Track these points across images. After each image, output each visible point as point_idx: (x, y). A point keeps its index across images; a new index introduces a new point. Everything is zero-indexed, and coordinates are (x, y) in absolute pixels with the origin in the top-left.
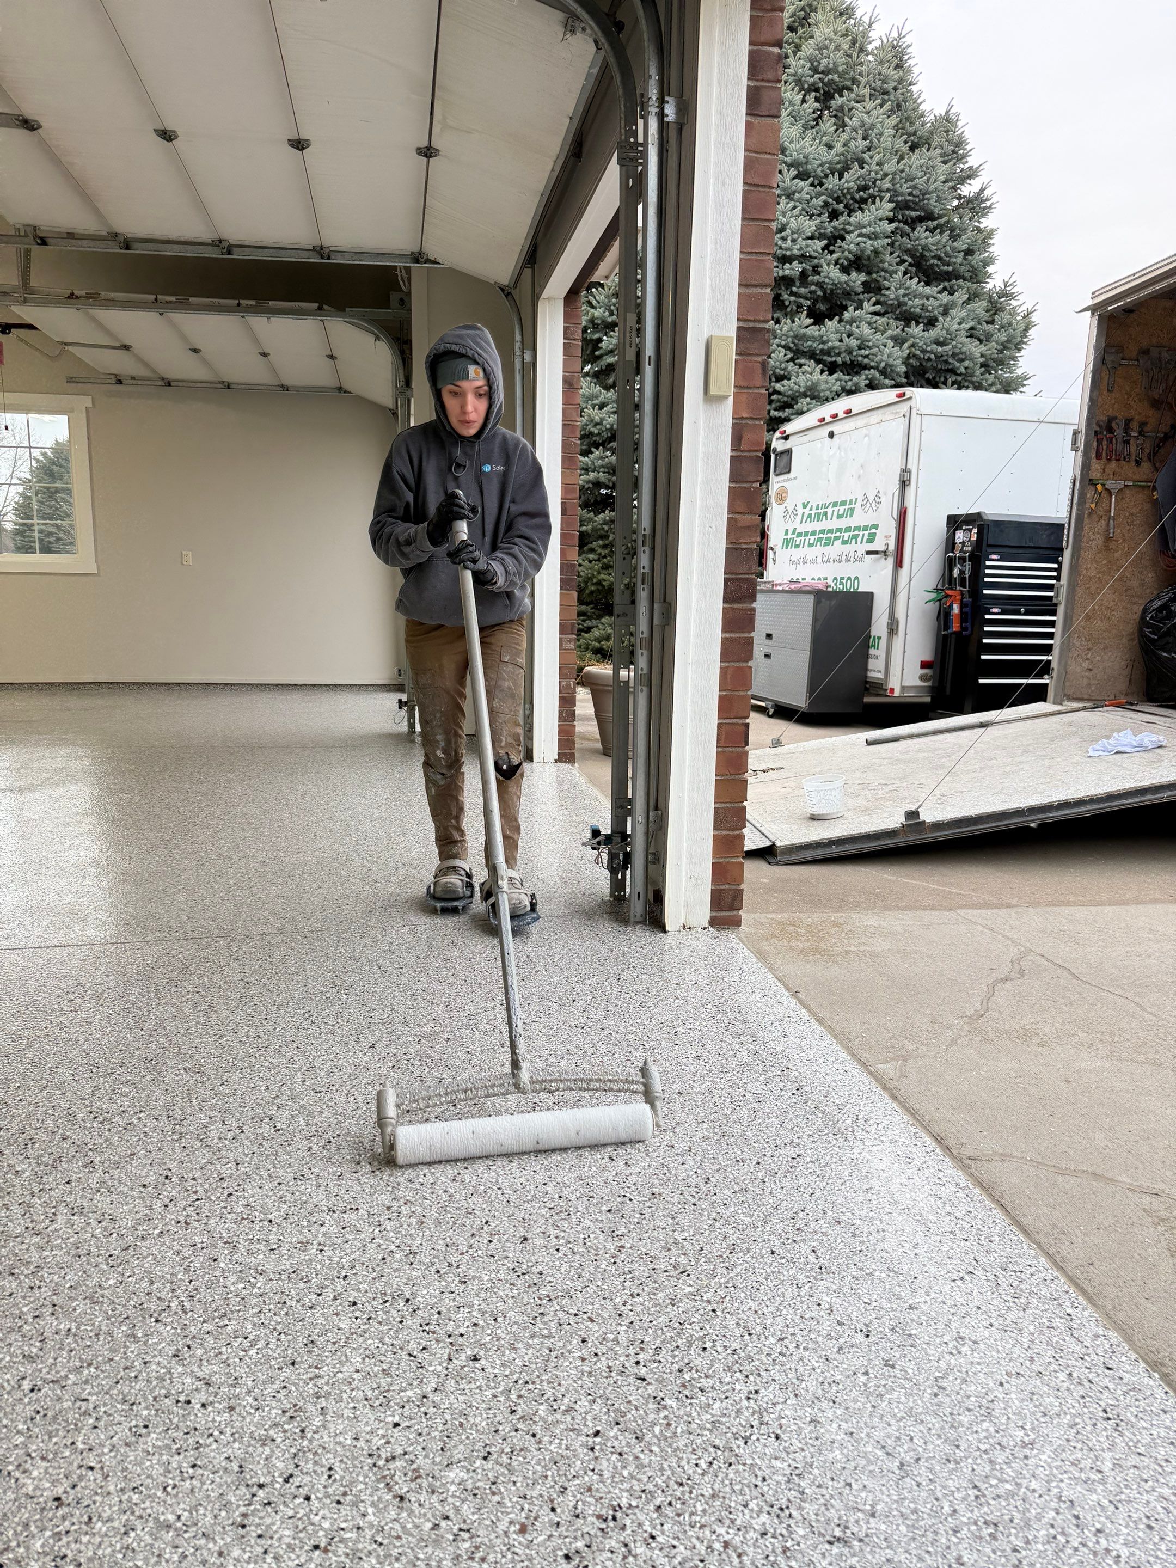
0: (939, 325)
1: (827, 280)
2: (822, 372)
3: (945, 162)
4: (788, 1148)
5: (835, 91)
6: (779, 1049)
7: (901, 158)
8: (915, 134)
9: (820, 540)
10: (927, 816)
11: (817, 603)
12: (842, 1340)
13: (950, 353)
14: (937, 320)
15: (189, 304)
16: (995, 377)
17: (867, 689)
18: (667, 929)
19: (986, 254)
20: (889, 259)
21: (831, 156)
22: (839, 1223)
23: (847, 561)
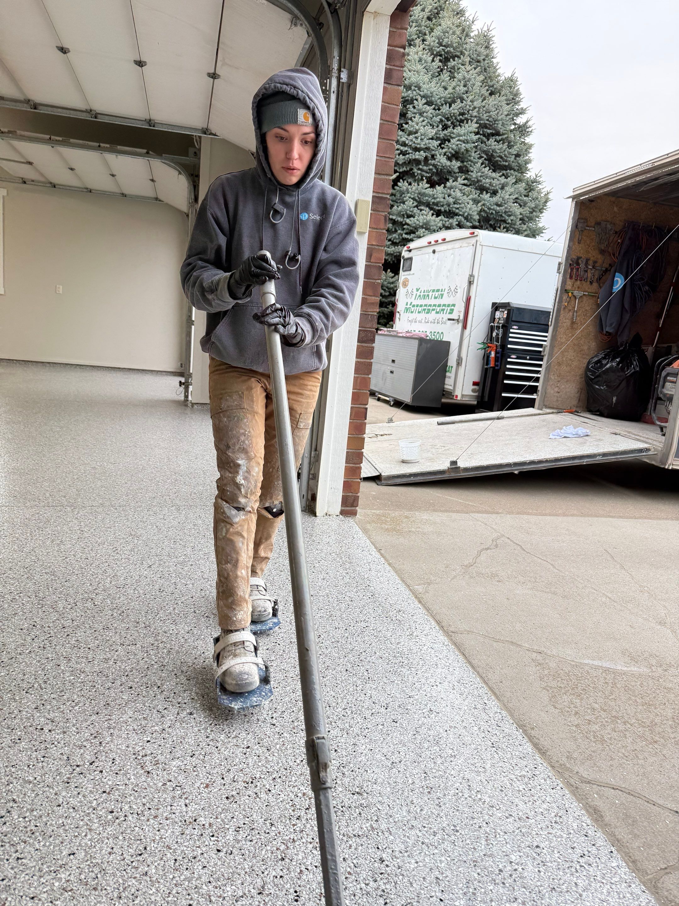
0: (498, 195)
1: (439, 164)
2: (433, 215)
3: (508, 104)
4: (362, 623)
5: (451, 57)
6: (366, 576)
7: (484, 99)
8: (493, 86)
9: (424, 310)
10: (462, 464)
11: (420, 345)
12: (374, 710)
13: (504, 211)
14: (497, 192)
15: (70, 143)
16: (527, 227)
17: (443, 395)
18: (317, 515)
19: (527, 157)
20: (474, 155)
21: (446, 94)
22: (382, 658)
23: (438, 323)
